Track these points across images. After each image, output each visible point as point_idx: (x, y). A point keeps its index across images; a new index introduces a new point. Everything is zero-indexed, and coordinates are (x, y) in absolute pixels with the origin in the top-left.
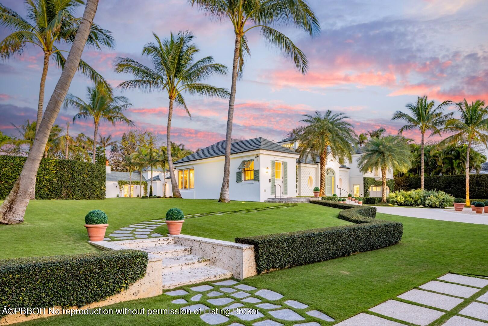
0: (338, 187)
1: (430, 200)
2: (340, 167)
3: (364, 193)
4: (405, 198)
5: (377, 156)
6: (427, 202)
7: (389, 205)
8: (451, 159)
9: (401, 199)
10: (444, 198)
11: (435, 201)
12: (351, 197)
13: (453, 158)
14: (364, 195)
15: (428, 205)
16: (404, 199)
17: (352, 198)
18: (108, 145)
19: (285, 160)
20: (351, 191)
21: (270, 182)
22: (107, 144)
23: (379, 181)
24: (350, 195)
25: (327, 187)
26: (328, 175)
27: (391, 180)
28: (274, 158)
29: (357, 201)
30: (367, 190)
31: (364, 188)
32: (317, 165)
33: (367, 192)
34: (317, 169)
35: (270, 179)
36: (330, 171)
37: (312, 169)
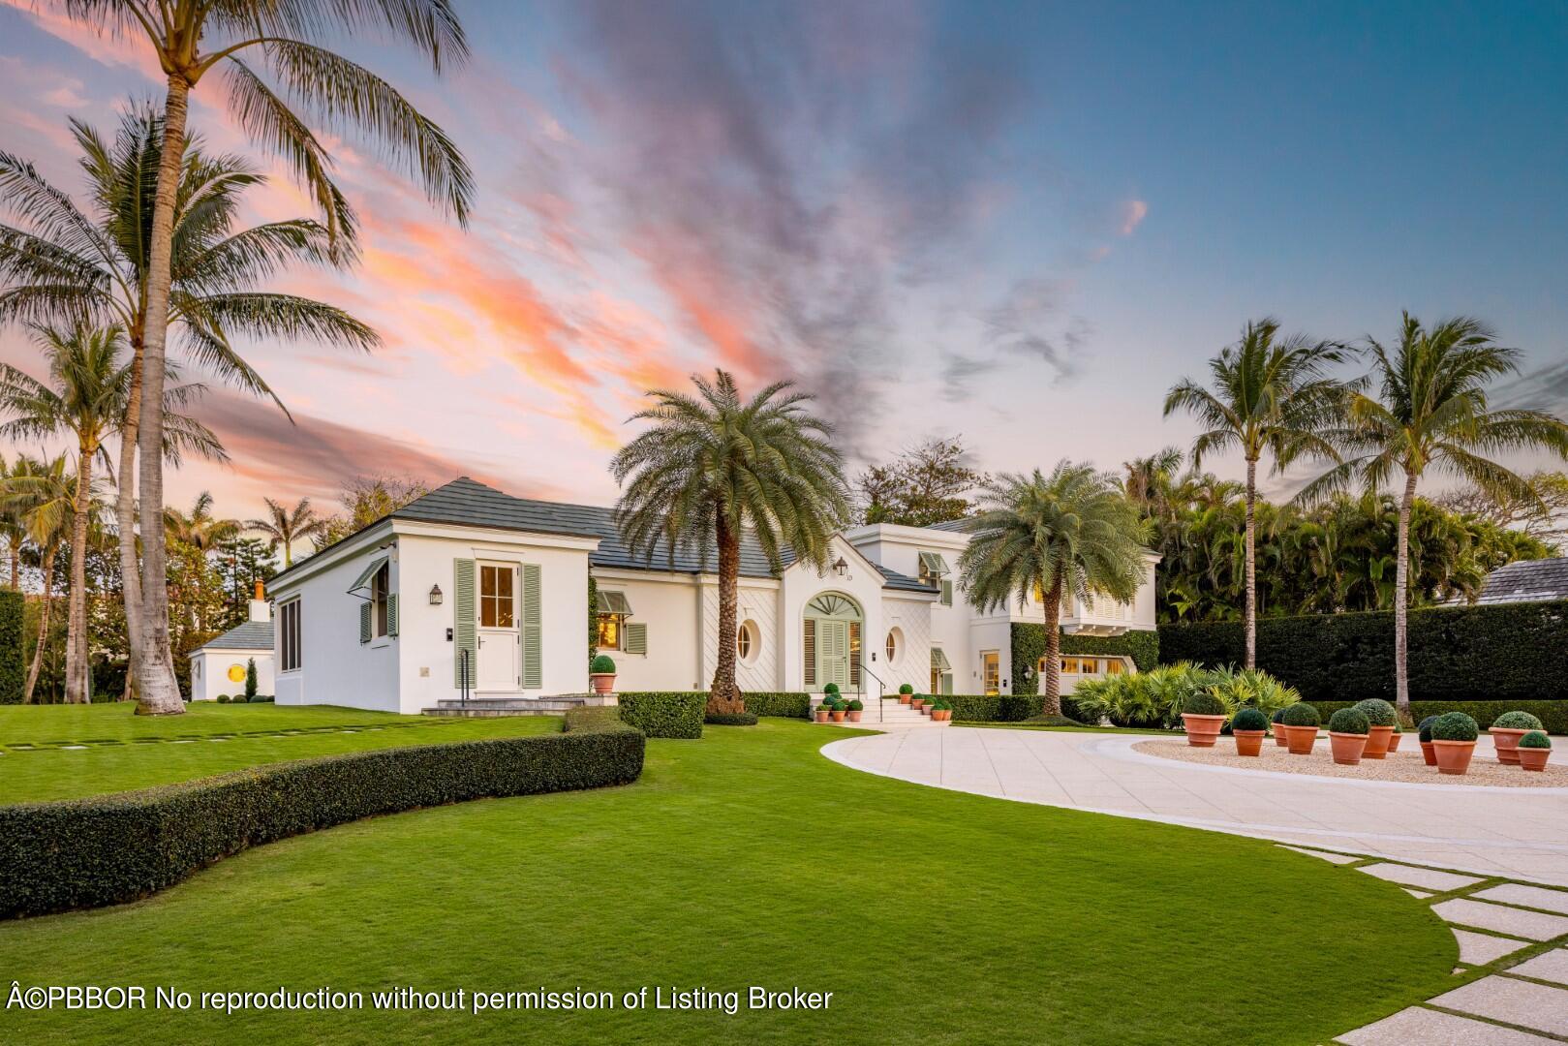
0: (874, 659)
2: (883, 587)
3: (1013, 682)
4: (1128, 696)
5: (1012, 541)
8: (1367, 552)
12: (909, 697)
13: (1373, 548)
14: (1013, 688)
17: (914, 697)
18: (302, 532)
19: (529, 558)
20: (975, 675)
21: (450, 638)
22: (295, 531)
23: (1084, 637)
24: (905, 690)
25: (826, 658)
26: (832, 614)
27: (1144, 632)
28: (473, 549)
29: (927, 708)
30: (1024, 671)
31: (1014, 663)
32: (780, 579)
33: (1024, 676)
34: (779, 593)
35: (452, 626)
36: (838, 600)
37: (756, 593)
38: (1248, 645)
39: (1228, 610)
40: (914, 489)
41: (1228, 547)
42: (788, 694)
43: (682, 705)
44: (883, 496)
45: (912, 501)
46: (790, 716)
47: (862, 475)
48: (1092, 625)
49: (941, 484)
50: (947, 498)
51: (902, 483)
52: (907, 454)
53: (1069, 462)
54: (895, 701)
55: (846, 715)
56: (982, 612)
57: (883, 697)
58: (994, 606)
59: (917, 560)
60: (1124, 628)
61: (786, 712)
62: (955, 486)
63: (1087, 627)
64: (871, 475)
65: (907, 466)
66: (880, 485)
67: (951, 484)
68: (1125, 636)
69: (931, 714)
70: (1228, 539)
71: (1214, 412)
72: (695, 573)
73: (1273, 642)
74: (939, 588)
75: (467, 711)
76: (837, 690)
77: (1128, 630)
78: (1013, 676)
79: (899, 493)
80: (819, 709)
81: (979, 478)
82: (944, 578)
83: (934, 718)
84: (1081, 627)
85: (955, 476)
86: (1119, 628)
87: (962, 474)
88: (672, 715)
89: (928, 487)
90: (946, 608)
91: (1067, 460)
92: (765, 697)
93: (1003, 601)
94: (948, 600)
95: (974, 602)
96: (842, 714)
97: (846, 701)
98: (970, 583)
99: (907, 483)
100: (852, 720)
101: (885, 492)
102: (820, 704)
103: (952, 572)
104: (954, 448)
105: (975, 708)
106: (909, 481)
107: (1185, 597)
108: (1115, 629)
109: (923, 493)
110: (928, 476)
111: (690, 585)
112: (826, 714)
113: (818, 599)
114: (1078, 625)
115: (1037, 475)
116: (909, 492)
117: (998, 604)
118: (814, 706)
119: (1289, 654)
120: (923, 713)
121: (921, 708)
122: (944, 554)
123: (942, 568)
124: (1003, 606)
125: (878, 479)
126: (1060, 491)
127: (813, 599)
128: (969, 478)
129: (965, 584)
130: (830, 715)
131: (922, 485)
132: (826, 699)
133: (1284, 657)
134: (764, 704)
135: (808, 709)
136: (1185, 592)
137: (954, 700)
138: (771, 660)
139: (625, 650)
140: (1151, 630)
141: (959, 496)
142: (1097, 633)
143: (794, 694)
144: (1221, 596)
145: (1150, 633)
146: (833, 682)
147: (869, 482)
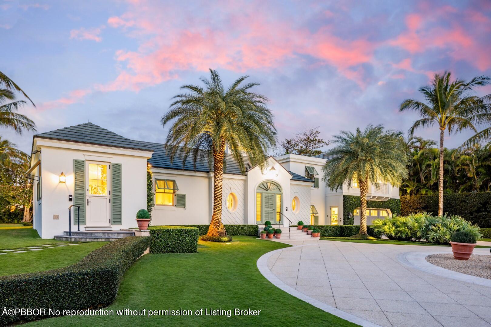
0: (287, 210)
1: (435, 231)
2: (292, 180)
3: (344, 219)
4: (397, 227)
5: (347, 159)
6: (431, 234)
7: (367, 239)
9: (389, 229)
10: (458, 228)
11: (443, 233)
12: (302, 227)
14: (344, 222)
15: (433, 239)
16: (394, 228)
17: (304, 227)
19: (117, 160)
20: (328, 216)
23: (372, 201)
24: (300, 223)
25: (267, 209)
26: (269, 190)
27: (395, 199)
28: (84, 155)
29: (310, 232)
30: (348, 215)
31: (344, 212)
32: (246, 175)
33: (348, 217)
34: (246, 182)
35: (72, 194)
36: (272, 185)
37: (235, 181)
38: (440, 205)
39: (427, 191)
40: (301, 147)
41: (429, 166)
42: (248, 225)
43: (186, 236)
44: (290, 150)
45: (301, 151)
46: (249, 235)
47: (283, 142)
48: (376, 197)
49: (312, 145)
50: (314, 150)
51: (297, 145)
52: (299, 134)
53: (372, 125)
54: (295, 228)
55: (274, 235)
56: (333, 190)
57: (290, 226)
58: (337, 188)
59: (305, 169)
60: (388, 198)
61: (247, 233)
62: (317, 146)
63: (374, 197)
64: (286, 142)
65: (299, 139)
66: (289, 146)
67: (316, 145)
68: (388, 201)
69: (312, 234)
70: (428, 163)
71: (425, 110)
72: (208, 172)
73: (449, 204)
74: (313, 180)
75: (71, 238)
76: (270, 224)
77: (390, 199)
78: (344, 217)
79: (296, 148)
80: (262, 232)
81: (326, 143)
82: (316, 177)
83: (313, 236)
84: (371, 197)
85: (317, 142)
86: (387, 198)
87: (320, 141)
88: (180, 241)
89: (307, 146)
90: (316, 189)
91: (371, 124)
92: (238, 227)
93: (341, 186)
94: (317, 186)
95: (329, 186)
96: (272, 235)
97: (274, 229)
98: (328, 178)
99: (299, 145)
100: (277, 238)
101: (291, 148)
102: (263, 230)
103: (320, 174)
104: (317, 131)
105: (329, 231)
106: (300, 144)
107: (410, 186)
108: (385, 198)
109: (305, 149)
110: (307, 142)
111: (206, 177)
112: (265, 235)
113: (263, 184)
114: (370, 196)
115: (358, 131)
116: (300, 148)
117: (339, 187)
118: (260, 231)
119: (456, 209)
120: (308, 234)
121: (307, 232)
122: (316, 167)
123: (315, 173)
124: (341, 188)
125: (288, 144)
126: (369, 137)
127: (260, 184)
128: (322, 142)
129: (326, 178)
130: (267, 235)
131: (305, 145)
132: (265, 228)
133: (453, 210)
134: (237, 230)
135: (257, 232)
136: (409, 184)
137: (321, 227)
138: (242, 210)
139: (176, 206)
140: (398, 198)
141: (318, 149)
142: (377, 200)
143: (251, 225)
144: (425, 185)
145: (398, 200)
146: (269, 221)
147: (285, 144)
